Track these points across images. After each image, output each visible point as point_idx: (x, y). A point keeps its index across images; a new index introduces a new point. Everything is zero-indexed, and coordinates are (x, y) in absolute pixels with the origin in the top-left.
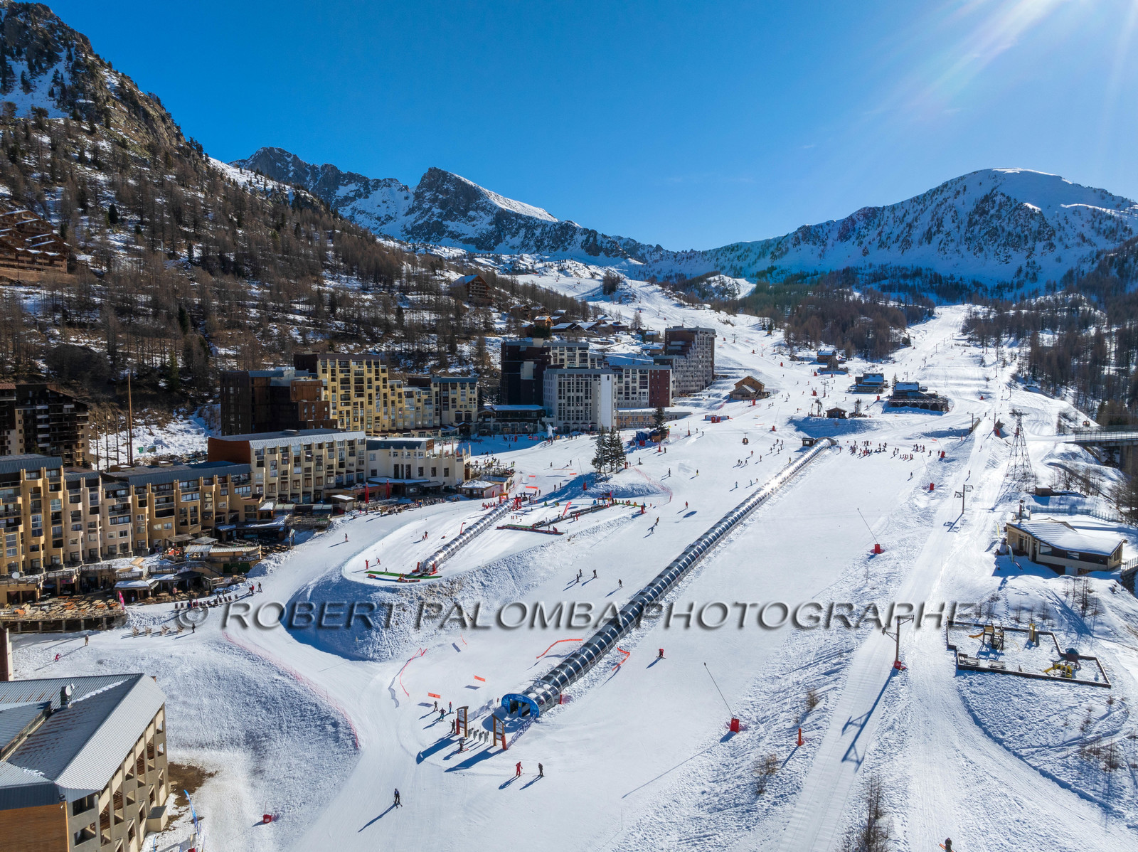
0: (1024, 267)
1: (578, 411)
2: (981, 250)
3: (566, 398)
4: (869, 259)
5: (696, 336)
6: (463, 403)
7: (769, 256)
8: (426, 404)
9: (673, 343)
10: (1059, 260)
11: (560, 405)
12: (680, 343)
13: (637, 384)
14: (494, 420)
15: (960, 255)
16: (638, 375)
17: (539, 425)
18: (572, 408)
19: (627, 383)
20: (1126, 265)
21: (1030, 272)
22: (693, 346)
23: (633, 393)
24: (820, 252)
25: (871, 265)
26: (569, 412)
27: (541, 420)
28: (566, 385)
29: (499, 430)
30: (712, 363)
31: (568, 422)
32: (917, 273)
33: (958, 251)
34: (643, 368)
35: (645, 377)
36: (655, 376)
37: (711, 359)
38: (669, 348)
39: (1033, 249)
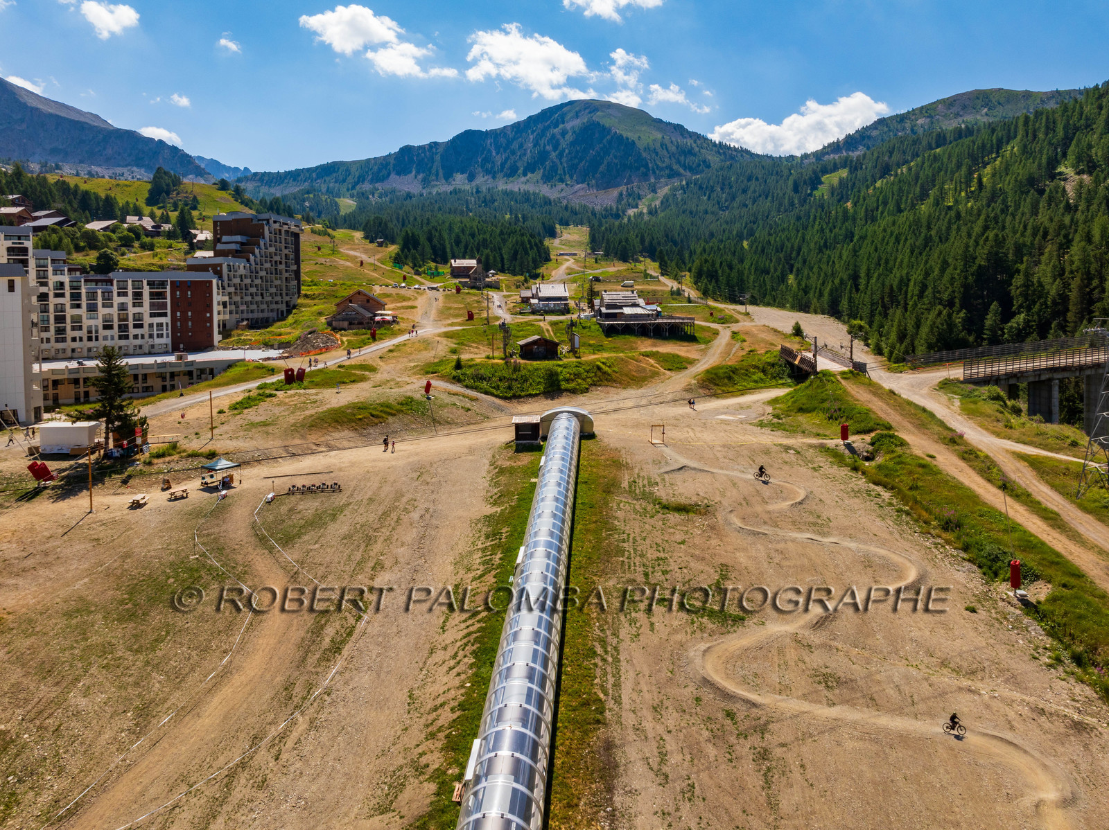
5: (266, 228)
9: (225, 238)
12: (238, 238)
13: (145, 309)
16: (146, 291)
19: (123, 307)
22: (262, 243)
23: (136, 326)
30: (297, 274)
34: (157, 277)
35: (161, 295)
36: (184, 294)
37: (295, 267)
38: (219, 247)
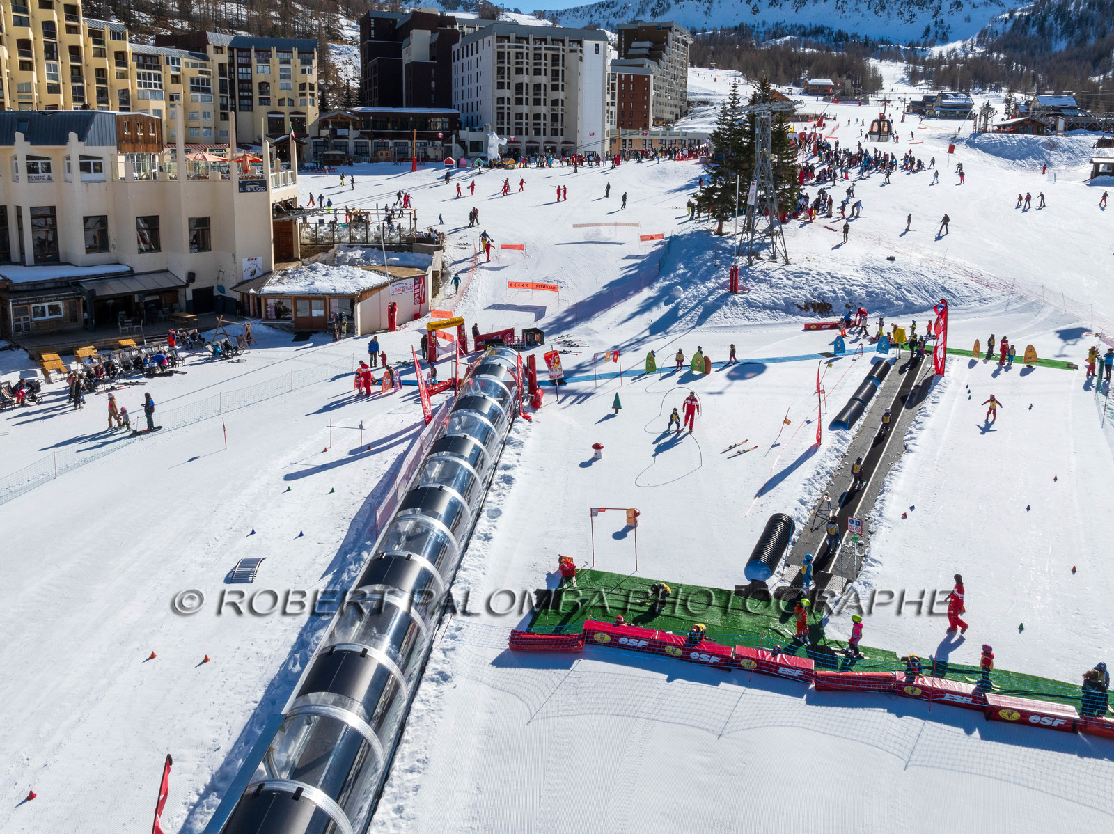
0: (932, 27)
1: (537, 117)
2: (883, 8)
3: (513, 86)
4: (759, 18)
5: (671, 35)
6: (285, 94)
7: (649, 13)
8: (194, 90)
10: (968, 20)
11: (500, 100)
12: (647, 44)
14: (357, 133)
15: (861, 14)
17: (454, 145)
18: (524, 109)
20: (1047, 24)
21: (940, 31)
22: (667, 48)
24: (705, 9)
25: (764, 23)
26: (519, 116)
27: (457, 136)
28: (513, 60)
29: (367, 154)
31: (519, 138)
32: (819, 31)
33: (857, 9)
35: (612, 87)
36: (627, 86)
39: (940, 7)
